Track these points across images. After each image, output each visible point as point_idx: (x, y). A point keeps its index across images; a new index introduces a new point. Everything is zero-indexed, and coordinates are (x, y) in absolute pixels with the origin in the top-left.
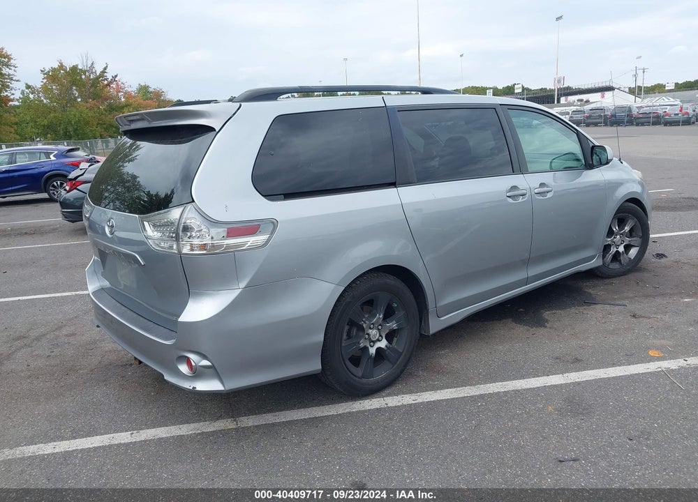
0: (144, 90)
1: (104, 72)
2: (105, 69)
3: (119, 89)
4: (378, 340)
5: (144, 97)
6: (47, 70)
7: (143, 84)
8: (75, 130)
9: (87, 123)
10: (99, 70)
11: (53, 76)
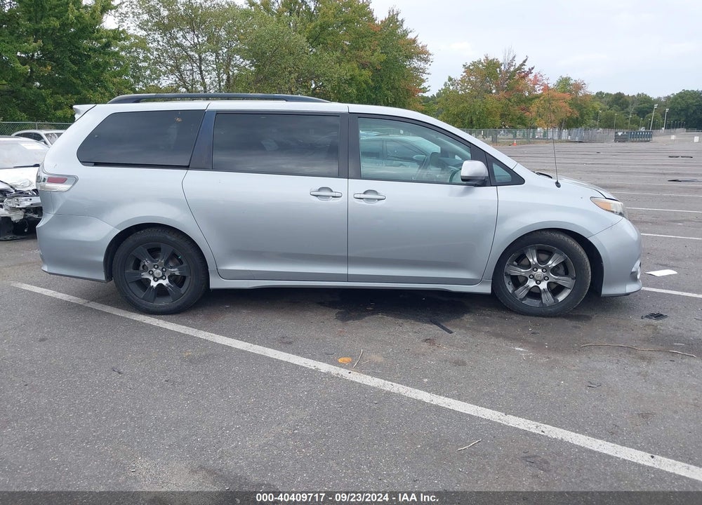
0: (564, 82)
1: (523, 65)
2: (524, 62)
3: (536, 81)
4: (161, 278)
5: (563, 90)
6: (469, 64)
7: (565, 76)
8: (478, 120)
9: (490, 113)
10: (518, 62)
11: (471, 70)
